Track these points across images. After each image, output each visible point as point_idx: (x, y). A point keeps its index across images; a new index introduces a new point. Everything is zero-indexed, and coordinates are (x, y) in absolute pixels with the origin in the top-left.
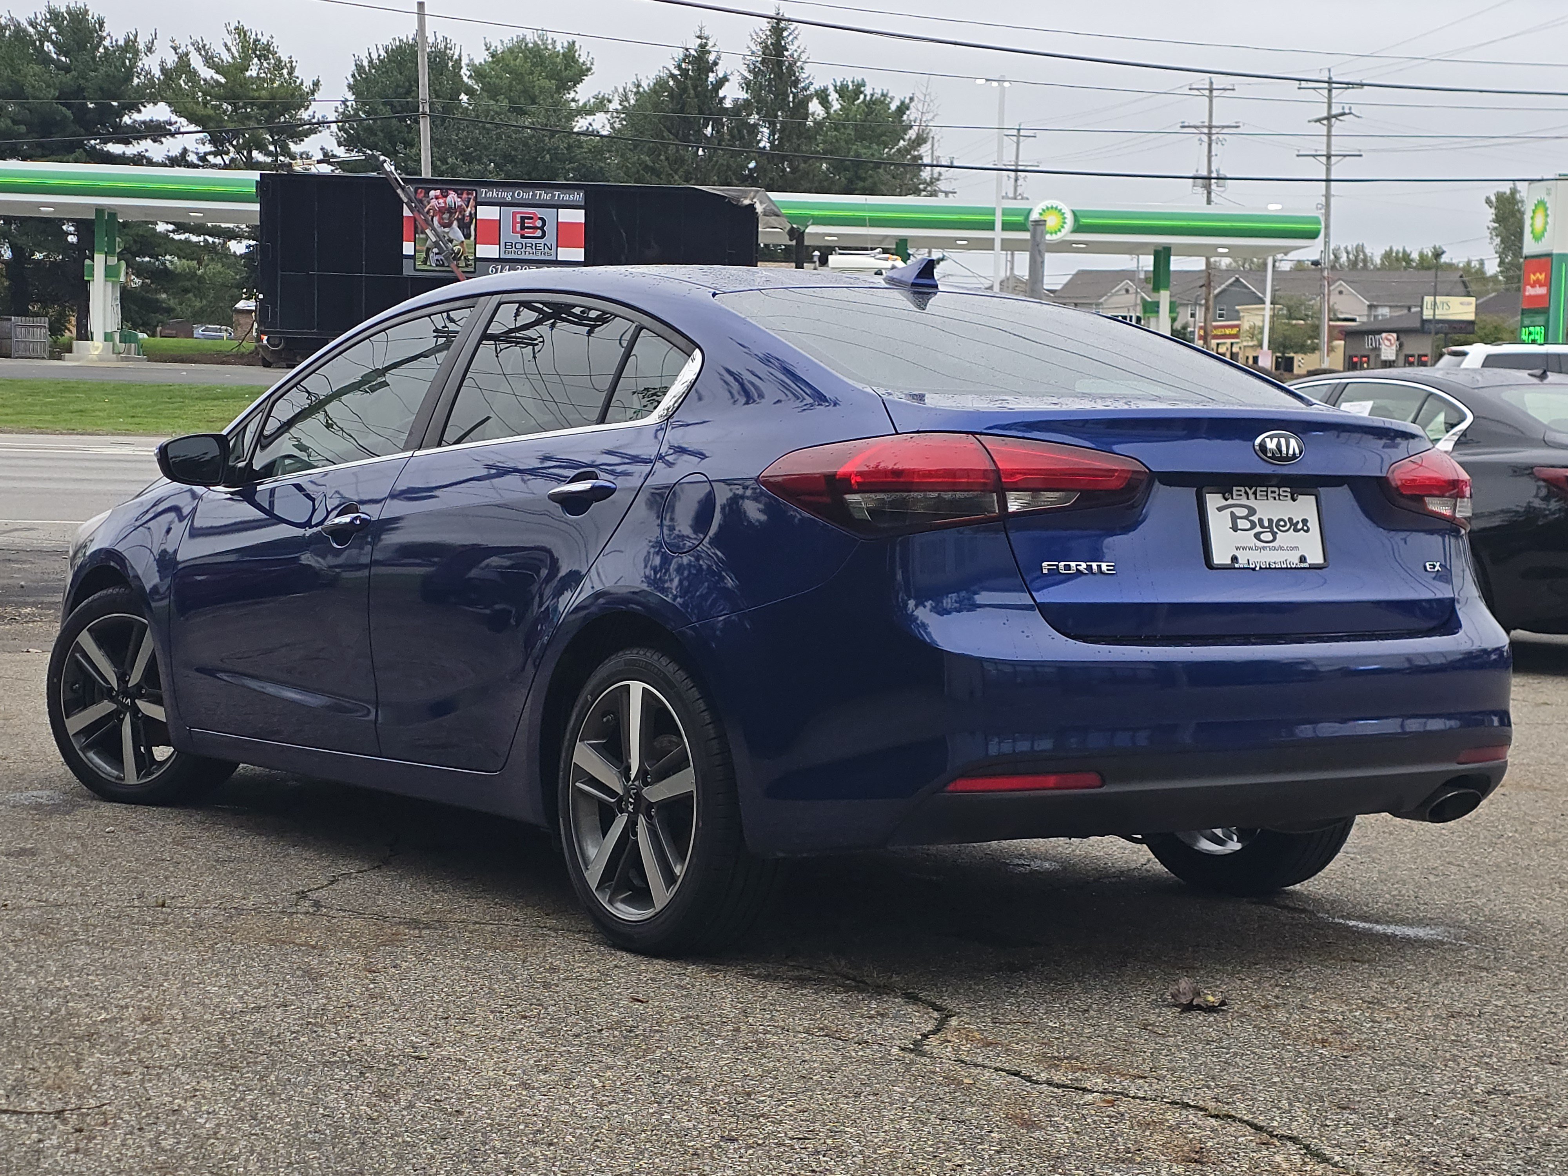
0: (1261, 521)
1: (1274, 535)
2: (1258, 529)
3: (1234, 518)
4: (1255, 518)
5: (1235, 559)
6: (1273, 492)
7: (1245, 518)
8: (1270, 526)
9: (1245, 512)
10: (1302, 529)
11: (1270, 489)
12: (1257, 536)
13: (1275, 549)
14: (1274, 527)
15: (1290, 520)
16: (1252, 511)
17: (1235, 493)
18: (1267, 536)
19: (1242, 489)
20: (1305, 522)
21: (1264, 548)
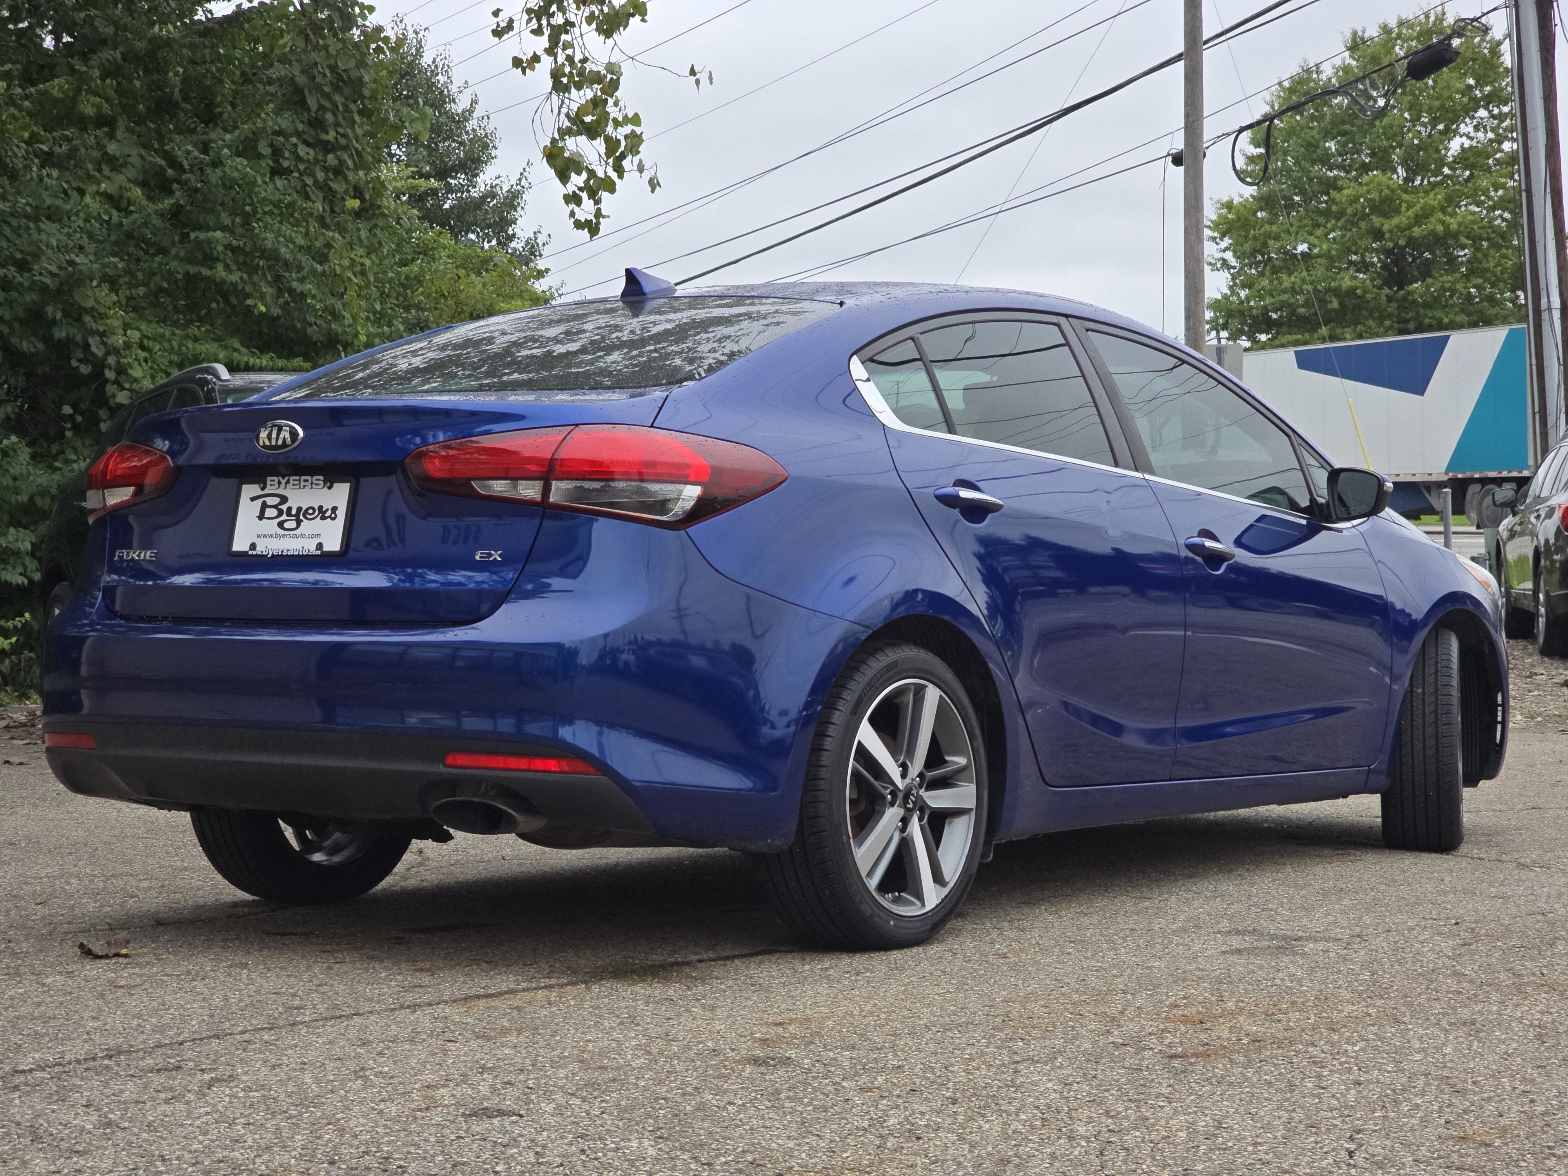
0: (289, 509)
1: (299, 522)
2: (284, 517)
3: (264, 506)
4: (284, 507)
5: (253, 546)
6: (306, 481)
7: (275, 507)
8: (297, 515)
9: (276, 500)
10: (330, 517)
11: (303, 478)
12: (281, 525)
13: (296, 536)
14: (300, 515)
15: (320, 508)
16: (284, 499)
17: (269, 483)
18: (292, 524)
19: (276, 478)
20: (334, 509)
21: (284, 536)
